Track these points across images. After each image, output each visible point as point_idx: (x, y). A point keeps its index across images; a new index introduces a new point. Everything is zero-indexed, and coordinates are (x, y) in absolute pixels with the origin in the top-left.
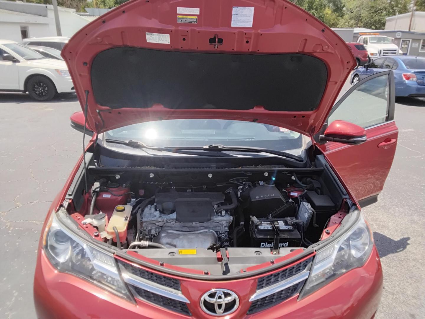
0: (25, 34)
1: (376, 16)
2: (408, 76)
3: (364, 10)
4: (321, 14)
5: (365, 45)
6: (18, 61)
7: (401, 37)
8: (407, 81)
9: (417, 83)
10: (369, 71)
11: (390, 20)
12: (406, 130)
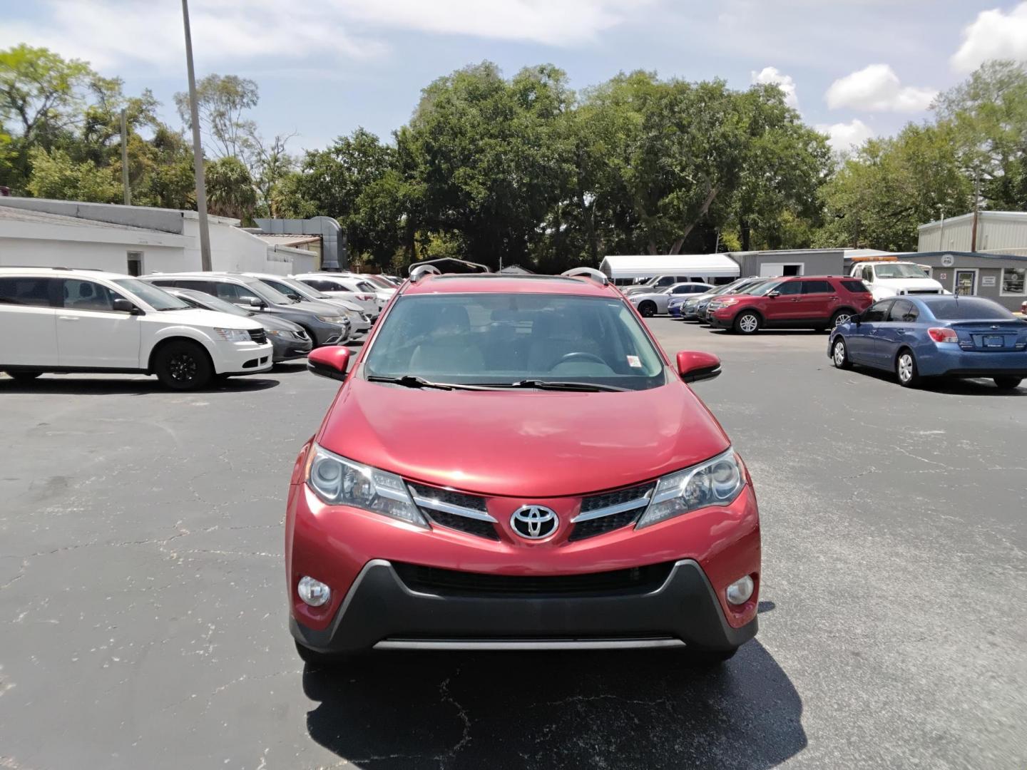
0: (135, 268)
1: (896, 223)
2: (940, 334)
3: (868, 211)
4: (772, 222)
5: (865, 282)
6: (141, 313)
7: (954, 263)
8: (939, 345)
9: (960, 346)
10: (861, 327)
11: (926, 231)
12: (928, 433)
